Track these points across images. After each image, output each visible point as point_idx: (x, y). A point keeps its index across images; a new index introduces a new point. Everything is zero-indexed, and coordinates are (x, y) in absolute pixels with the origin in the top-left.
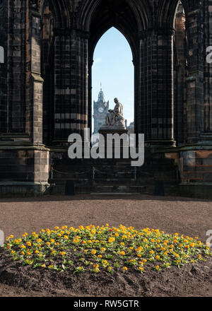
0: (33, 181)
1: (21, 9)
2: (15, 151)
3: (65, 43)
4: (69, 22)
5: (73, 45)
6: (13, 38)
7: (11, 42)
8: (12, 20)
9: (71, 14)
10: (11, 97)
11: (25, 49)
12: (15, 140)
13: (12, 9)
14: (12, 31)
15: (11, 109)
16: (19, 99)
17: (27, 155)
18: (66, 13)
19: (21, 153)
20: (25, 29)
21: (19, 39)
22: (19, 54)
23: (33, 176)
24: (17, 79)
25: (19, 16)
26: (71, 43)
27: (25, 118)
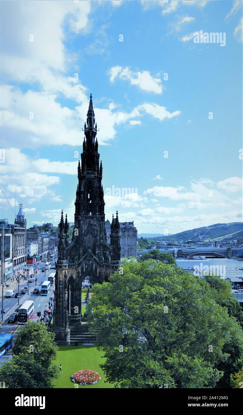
0: (66, 341)
1: (62, 291)
2: (61, 333)
3: (74, 293)
4: (75, 287)
5: (76, 294)
6: (60, 299)
7: (59, 300)
8: (59, 294)
9: (76, 284)
10: (59, 316)
11: (63, 302)
12: (61, 329)
13: (60, 291)
14: (59, 297)
15: (59, 319)
16: (62, 317)
17: (64, 334)
18: (74, 284)
19: (63, 333)
20: (63, 297)
21: (61, 299)
22: (61, 304)
23: (66, 339)
24: (61, 311)
25: (61, 293)
26: (76, 293)
27: (63, 322)
